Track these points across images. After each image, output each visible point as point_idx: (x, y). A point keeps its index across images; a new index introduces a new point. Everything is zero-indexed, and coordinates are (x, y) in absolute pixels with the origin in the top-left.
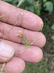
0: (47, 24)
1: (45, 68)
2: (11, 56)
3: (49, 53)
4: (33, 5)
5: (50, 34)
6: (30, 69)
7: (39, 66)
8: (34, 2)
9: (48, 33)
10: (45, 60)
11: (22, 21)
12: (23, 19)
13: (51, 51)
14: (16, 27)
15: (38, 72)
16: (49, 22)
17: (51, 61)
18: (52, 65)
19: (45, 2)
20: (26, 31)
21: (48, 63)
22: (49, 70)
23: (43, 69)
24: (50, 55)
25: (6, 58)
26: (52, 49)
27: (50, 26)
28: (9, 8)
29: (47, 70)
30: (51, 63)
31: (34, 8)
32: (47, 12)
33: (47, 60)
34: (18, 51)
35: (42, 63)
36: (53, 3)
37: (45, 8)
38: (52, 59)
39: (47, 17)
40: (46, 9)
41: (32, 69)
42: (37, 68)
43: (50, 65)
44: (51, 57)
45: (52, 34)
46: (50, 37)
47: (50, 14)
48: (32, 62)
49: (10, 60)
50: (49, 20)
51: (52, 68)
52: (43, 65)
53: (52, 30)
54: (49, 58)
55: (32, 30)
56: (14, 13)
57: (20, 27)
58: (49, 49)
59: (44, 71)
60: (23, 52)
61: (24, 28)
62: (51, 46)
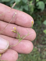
0: (39, 20)
1: (38, 57)
2: (6, 48)
3: (41, 44)
4: (28, 5)
5: (42, 29)
6: (25, 58)
7: (33, 55)
8: (28, 2)
9: (41, 28)
10: (38, 50)
11: (16, 19)
12: (16, 18)
13: (43, 43)
14: (11, 24)
15: (32, 60)
16: (41, 19)
17: (43, 51)
18: (44, 54)
19: (38, 2)
20: (19, 27)
21: (41, 53)
22: (42, 58)
23: (37, 58)
24: (42, 46)
25: (2, 50)
26: (44, 40)
27: (42, 21)
28: (5, 8)
29: (39, 59)
30: (43, 52)
31: (29, 7)
32: (39, 10)
33: (39, 50)
34: (13, 44)
35: (35, 53)
36: (44, 2)
37: (38, 6)
38: (44, 49)
39: (40, 14)
40: (39, 8)
41: (27, 58)
42: (32, 57)
43: (42, 54)
44: (43, 48)
45: (44, 28)
46: (42, 31)
47: (42, 11)
48: (24, 53)
49: (6, 51)
50: (41, 17)
51: (44, 56)
52: (36, 54)
53: (43, 25)
54: (41, 49)
55: (24, 27)
56: (9, 12)
57: (14, 24)
58: (41, 41)
59: (38, 59)
60: (17, 45)
61: (18, 25)
62: (43, 38)
